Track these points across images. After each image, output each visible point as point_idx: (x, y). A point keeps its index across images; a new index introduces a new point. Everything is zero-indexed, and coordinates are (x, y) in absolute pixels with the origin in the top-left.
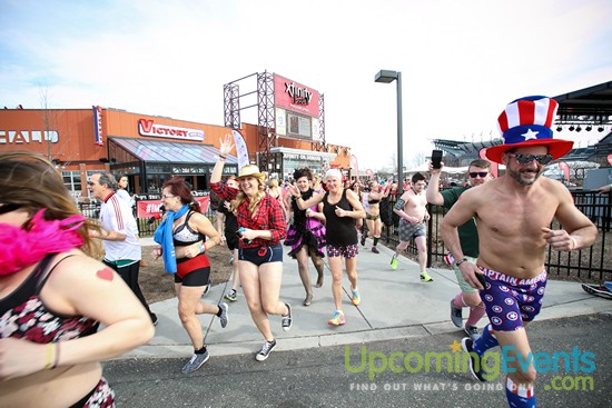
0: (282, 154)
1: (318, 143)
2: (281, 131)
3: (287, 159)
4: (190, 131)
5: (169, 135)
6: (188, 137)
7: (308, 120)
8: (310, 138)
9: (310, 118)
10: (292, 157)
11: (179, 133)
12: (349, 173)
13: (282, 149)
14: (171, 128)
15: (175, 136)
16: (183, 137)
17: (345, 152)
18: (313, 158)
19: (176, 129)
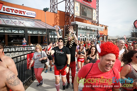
0: (77, 25)
1: (95, 22)
2: (77, 13)
3: (80, 29)
4: (27, 11)
5: (14, 13)
6: (26, 15)
7: (91, 10)
8: (91, 19)
9: (92, 9)
10: (83, 27)
11: (20, 12)
12: (107, 37)
13: (77, 23)
14: (15, 9)
15: (18, 14)
16: (23, 15)
17: (106, 28)
18: (93, 29)
19: (18, 10)
